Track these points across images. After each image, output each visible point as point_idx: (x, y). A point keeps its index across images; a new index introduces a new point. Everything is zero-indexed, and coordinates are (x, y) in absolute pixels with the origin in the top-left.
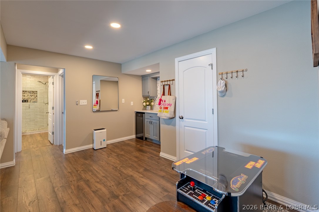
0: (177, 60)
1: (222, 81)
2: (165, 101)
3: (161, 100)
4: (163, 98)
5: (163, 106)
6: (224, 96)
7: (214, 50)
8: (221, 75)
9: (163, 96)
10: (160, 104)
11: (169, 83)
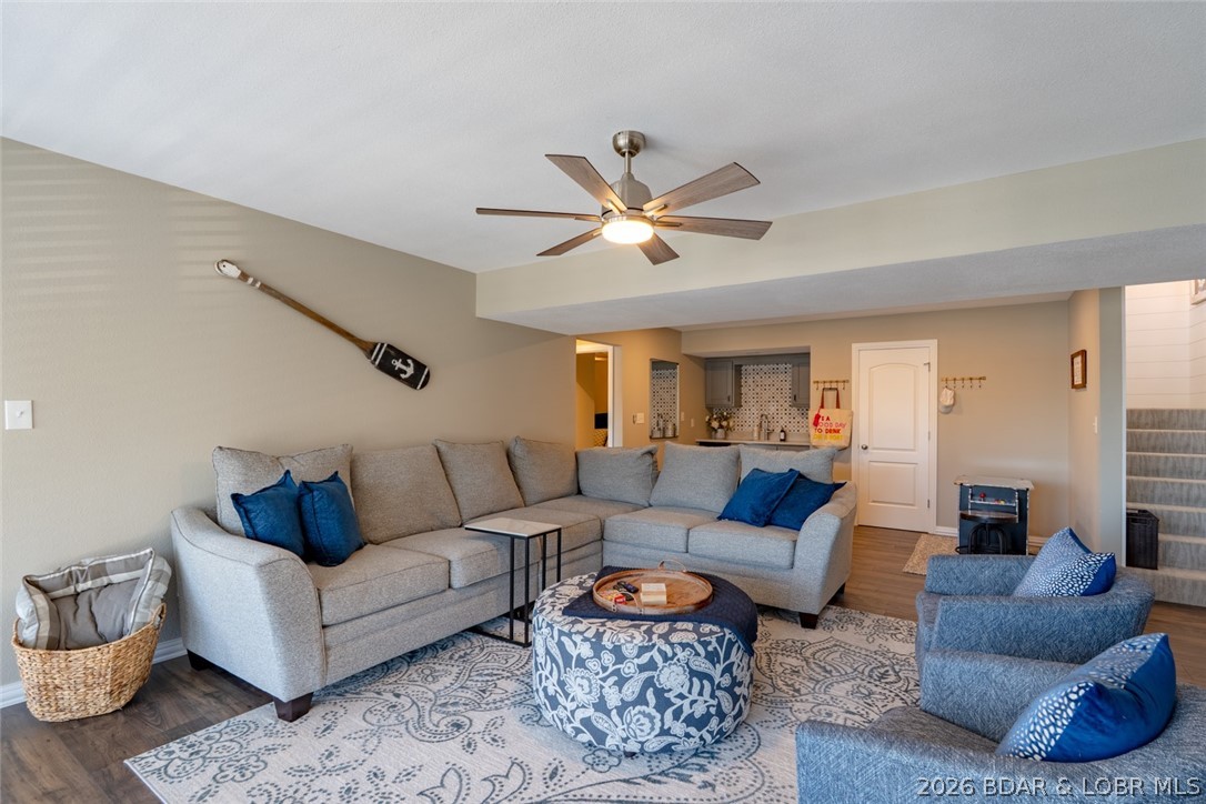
0: (855, 346)
1: (949, 392)
2: (828, 419)
3: (818, 417)
4: (823, 413)
5: (823, 428)
6: (947, 413)
7: (933, 343)
8: (945, 382)
9: (822, 410)
10: (816, 423)
11: (834, 386)
